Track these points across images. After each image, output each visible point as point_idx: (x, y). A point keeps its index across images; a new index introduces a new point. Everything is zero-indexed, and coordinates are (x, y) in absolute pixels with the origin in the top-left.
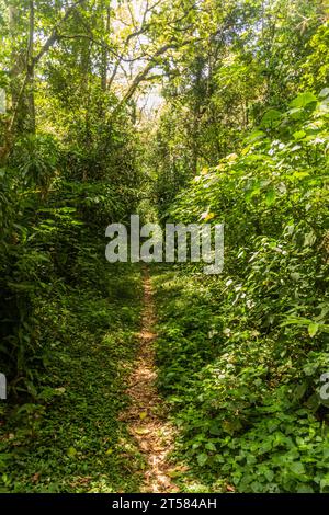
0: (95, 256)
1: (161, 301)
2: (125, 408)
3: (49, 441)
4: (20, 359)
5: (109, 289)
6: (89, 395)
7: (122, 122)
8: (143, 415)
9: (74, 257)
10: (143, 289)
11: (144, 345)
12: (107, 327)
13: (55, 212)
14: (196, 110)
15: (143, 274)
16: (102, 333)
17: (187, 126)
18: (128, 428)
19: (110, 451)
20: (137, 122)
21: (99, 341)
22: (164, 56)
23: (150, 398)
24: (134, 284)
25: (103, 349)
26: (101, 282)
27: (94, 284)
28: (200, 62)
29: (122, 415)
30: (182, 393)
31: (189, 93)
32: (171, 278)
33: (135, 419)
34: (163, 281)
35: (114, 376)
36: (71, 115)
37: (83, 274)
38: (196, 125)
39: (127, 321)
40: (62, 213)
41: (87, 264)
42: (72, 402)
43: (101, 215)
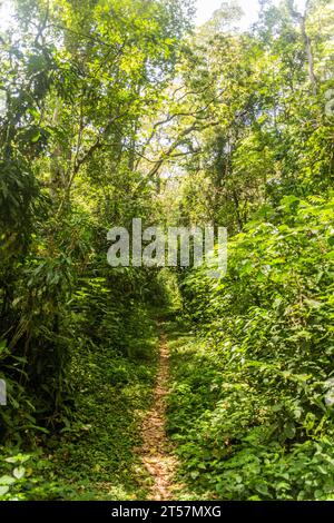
0: (117, 319)
1: (175, 364)
2: (139, 444)
3: (80, 459)
4: (59, 398)
5: (129, 350)
6: (111, 432)
7: (148, 197)
8: (153, 450)
9: (99, 320)
10: (160, 353)
11: (157, 399)
12: (126, 382)
13: (89, 281)
14: (217, 183)
15: (160, 338)
16: (121, 387)
17: (208, 198)
18: (140, 458)
19: (126, 471)
20: (161, 191)
21: (118, 393)
22: (188, 136)
23: (159, 440)
24: (151, 347)
25: (122, 400)
26: (122, 343)
27: (115, 345)
28: (221, 142)
29: (136, 449)
30: (184, 433)
31: (212, 167)
32: (185, 343)
33: (145, 453)
34: (178, 345)
35: (130, 421)
36: (100, 191)
37: (107, 334)
38: (217, 198)
39: (144, 378)
40: (94, 282)
41: (111, 326)
42: (97, 436)
43: (124, 283)
